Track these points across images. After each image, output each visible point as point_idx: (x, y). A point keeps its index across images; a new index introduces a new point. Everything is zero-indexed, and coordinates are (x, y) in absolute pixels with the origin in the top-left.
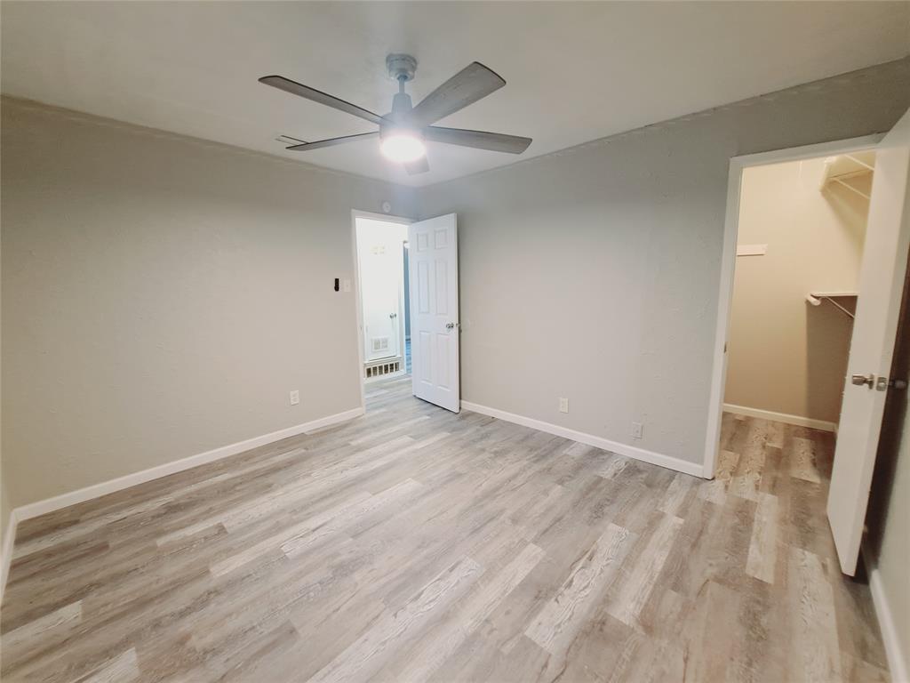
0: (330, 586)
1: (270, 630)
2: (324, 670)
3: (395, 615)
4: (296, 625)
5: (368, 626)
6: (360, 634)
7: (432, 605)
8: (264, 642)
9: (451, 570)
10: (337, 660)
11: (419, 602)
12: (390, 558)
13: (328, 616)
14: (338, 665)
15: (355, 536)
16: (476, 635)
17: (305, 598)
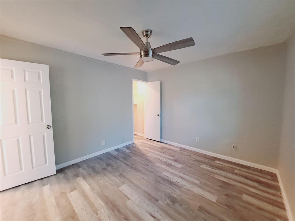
0: (181, 202)
1: (203, 214)
2: (204, 197)
3: (185, 186)
4: (198, 207)
5: (190, 190)
6: (193, 192)
7: (179, 179)
8: (207, 214)
9: (167, 177)
10: (201, 195)
11: (179, 182)
12: (166, 189)
13: (191, 200)
14: (202, 194)
15: (157, 201)
16: (183, 173)
17: (188, 208)
